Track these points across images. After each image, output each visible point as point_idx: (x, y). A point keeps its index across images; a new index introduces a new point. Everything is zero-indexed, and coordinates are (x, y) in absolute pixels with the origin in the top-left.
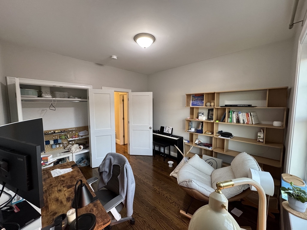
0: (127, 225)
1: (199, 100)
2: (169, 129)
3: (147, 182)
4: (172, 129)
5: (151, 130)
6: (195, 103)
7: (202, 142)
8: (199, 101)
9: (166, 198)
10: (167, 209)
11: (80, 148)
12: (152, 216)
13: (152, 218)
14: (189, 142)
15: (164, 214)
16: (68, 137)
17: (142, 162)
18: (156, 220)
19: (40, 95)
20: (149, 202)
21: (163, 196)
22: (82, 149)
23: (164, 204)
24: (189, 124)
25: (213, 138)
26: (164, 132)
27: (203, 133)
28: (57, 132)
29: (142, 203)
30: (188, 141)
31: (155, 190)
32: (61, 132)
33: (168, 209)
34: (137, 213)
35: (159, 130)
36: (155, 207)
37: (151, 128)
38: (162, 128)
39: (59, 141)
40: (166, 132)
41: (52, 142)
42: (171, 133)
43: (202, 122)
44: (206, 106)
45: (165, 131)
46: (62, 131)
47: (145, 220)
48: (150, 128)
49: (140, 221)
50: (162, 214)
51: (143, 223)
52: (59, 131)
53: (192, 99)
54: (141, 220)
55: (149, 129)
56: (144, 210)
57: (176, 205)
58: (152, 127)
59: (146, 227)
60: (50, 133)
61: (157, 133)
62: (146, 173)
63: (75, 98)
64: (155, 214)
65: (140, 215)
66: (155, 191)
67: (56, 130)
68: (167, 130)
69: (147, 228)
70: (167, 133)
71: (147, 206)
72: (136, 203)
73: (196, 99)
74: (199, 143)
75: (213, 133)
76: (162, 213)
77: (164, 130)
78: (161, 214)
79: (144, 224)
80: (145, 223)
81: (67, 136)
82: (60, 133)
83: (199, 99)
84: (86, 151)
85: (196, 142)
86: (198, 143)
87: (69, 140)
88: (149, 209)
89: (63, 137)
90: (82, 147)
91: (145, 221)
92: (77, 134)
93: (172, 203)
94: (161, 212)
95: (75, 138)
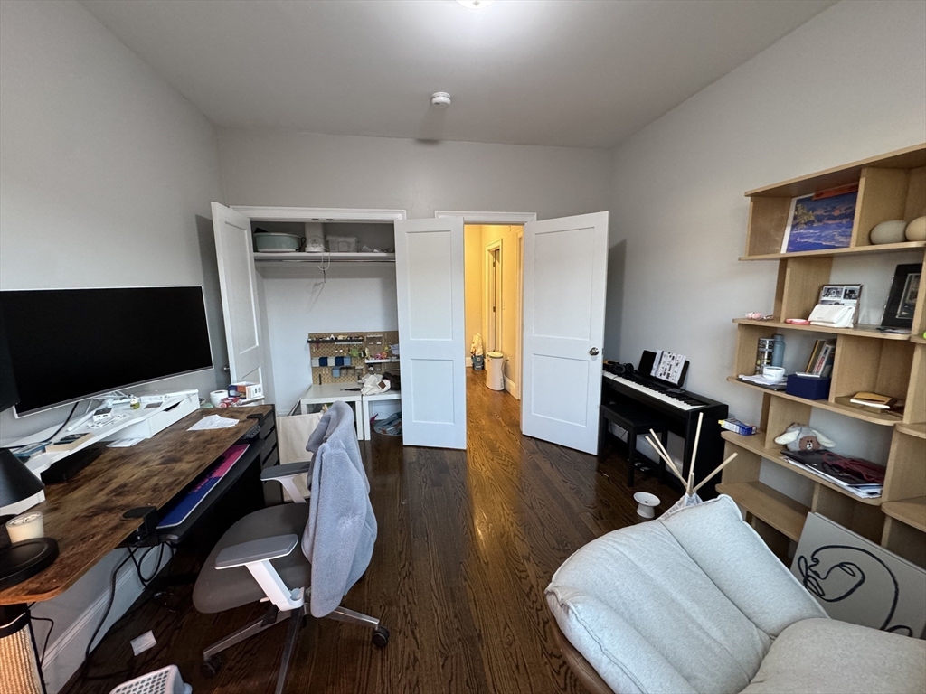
0: (366, 638)
1: (834, 218)
2: (673, 363)
3: (515, 535)
4: (687, 363)
5: (594, 360)
6: (810, 235)
7: (826, 443)
8: (839, 226)
9: (542, 624)
10: (517, 667)
11: (383, 385)
12: (446, 658)
13: (443, 666)
14: (748, 431)
15: (489, 678)
16: (365, 355)
17: (546, 466)
18: (450, 681)
19: (301, 248)
20: (472, 606)
21: (534, 612)
22: (386, 389)
23: (518, 643)
24: (761, 345)
25: (895, 437)
26: (653, 374)
27: (832, 399)
28: (340, 338)
29: (453, 596)
30: (742, 427)
31: (523, 575)
32: (351, 340)
33: (522, 668)
34: (416, 619)
35: (636, 367)
36: (480, 636)
37: (597, 353)
38: (649, 358)
39: (347, 362)
40: (658, 376)
41: (331, 362)
42: (676, 382)
43: (832, 339)
44: (872, 244)
45: (657, 371)
46: (354, 338)
47: (419, 657)
48: (594, 353)
49: (403, 651)
50: (484, 675)
51: (405, 662)
52: (346, 337)
53: (795, 218)
54: (407, 649)
55: (589, 357)
56: (440, 623)
57: (559, 673)
58: (600, 348)
59: (404, 682)
60: (328, 339)
61: (619, 375)
62: (532, 508)
63: (373, 252)
64: (462, 657)
65: (417, 631)
66: (520, 578)
67: (340, 334)
68: (666, 369)
69: (405, 688)
70: (664, 378)
71: (456, 617)
72: (435, 588)
73: (820, 212)
74: (809, 447)
75: (897, 407)
76: (487, 669)
77: (655, 366)
78: (483, 670)
79: (407, 668)
80: (411, 667)
81: (364, 352)
82: (348, 341)
83: (836, 213)
84: (394, 396)
85: (782, 440)
86: (796, 448)
87: (367, 361)
88: (458, 629)
89: (355, 353)
90: (387, 383)
91: (416, 660)
92: (386, 348)
93: (551, 655)
94: (486, 663)
95: (382, 358)
